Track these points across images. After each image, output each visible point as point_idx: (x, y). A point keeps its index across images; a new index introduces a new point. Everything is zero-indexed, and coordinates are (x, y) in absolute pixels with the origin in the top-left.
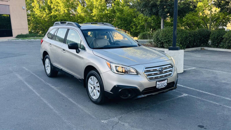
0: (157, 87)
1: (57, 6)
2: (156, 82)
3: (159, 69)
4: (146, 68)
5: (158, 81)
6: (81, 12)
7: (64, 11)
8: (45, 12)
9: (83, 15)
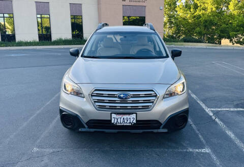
0: (113, 122)
1: (204, 3)
2: (111, 113)
3: (121, 95)
4: (96, 90)
5: (115, 113)
6: (233, 9)
7: (212, 9)
8: (190, 11)
9: (236, 13)
